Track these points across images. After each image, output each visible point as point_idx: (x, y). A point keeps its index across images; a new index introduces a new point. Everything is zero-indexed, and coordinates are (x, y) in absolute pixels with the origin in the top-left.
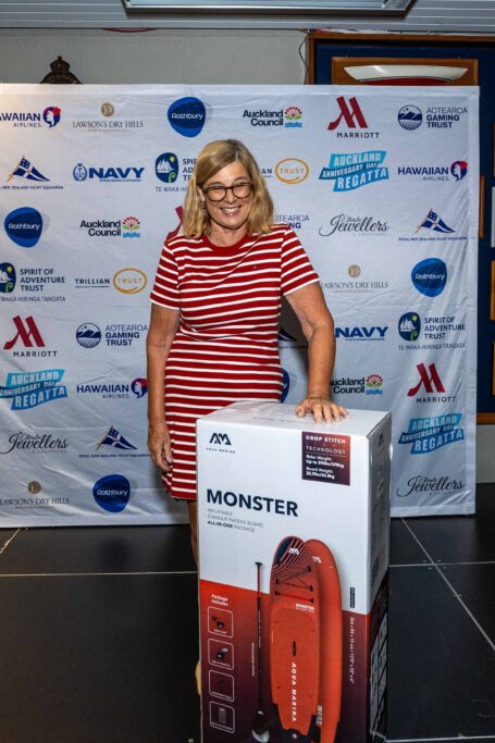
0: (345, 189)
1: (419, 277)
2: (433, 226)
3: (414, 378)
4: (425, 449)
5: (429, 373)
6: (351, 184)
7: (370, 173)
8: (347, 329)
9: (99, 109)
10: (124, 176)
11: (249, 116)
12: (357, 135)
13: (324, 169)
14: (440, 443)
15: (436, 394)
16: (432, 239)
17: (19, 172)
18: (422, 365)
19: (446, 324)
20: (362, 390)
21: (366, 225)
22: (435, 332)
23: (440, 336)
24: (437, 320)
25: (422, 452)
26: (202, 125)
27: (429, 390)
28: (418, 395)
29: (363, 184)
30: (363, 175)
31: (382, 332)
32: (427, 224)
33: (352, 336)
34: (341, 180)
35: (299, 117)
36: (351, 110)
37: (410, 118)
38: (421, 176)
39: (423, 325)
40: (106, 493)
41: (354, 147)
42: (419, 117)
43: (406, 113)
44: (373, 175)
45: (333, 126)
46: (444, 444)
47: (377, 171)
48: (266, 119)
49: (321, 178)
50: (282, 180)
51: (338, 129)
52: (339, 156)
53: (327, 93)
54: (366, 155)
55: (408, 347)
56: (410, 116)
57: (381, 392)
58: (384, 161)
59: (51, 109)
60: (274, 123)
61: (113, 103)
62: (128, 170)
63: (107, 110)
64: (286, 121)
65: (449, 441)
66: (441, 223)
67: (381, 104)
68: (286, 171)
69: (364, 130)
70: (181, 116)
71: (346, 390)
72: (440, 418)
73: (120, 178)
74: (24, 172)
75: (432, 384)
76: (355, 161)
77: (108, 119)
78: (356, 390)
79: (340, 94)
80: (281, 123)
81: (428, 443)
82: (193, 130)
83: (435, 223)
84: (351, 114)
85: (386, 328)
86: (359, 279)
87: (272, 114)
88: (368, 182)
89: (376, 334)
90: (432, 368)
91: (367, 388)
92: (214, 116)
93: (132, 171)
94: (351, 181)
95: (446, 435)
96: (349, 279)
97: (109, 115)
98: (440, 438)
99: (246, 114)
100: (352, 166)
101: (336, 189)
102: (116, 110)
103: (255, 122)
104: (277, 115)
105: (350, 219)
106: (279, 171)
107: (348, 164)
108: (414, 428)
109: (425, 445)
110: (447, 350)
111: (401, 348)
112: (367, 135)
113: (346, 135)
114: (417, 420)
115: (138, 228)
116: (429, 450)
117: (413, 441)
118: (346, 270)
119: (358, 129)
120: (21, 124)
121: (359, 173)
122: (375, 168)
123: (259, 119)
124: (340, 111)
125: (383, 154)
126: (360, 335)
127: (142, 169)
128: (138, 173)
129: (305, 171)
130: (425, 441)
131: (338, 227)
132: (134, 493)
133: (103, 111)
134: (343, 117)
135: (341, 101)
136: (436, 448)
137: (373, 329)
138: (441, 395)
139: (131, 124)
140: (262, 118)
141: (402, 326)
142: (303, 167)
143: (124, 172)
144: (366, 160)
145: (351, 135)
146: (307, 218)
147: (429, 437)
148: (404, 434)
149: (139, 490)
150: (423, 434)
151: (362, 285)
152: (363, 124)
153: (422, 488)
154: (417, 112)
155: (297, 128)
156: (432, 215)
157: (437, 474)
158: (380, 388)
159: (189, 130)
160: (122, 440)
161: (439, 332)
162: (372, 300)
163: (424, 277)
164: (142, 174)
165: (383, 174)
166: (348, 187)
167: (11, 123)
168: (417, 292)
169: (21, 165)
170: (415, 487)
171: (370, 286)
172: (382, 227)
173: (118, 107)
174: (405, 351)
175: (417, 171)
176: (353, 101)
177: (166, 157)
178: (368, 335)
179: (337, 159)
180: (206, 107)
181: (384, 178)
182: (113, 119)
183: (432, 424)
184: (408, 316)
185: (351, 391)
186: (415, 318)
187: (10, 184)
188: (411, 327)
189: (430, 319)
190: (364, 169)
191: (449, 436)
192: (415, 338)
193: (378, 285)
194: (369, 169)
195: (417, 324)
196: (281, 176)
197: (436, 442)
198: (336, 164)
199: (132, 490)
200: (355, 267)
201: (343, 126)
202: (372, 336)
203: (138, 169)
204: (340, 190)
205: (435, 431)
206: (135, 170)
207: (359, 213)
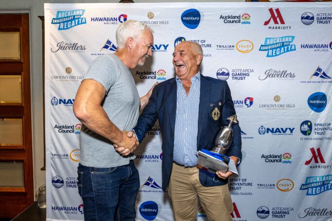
0: (272, 56)
1: (311, 102)
2: (320, 75)
3: (308, 155)
4: (314, 193)
5: (317, 153)
6: (276, 53)
7: (286, 47)
8: (273, 129)
9: (147, 16)
10: (158, 49)
11: (223, 18)
12: (279, 28)
13: (262, 45)
14: (322, 190)
15: (320, 164)
16: (319, 82)
17: (106, 47)
18: (313, 149)
19: (326, 127)
20: (280, 161)
21: (283, 74)
22: (320, 131)
23: (323, 133)
24: (321, 125)
25: (312, 194)
26: (199, 23)
27: (316, 162)
28: (311, 164)
29: (282, 53)
30: (282, 49)
31: (292, 131)
32: (316, 74)
33: (275, 132)
34: (270, 51)
35: (249, 19)
36: (276, 15)
37: (307, 19)
38: (313, 49)
39: (314, 127)
40: (146, 210)
41: (277, 34)
42: (313, 18)
43: (306, 16)
44: (288, 48)
45: (266, 23)
46: (324, 191)
47: (290, 47)
48: (232, 20)
49: (260, 50)
50: (240, 51)
51: (269, 25)
52: (270, 39)
53: (264, 6)
54: (284, 38)
55: (305, 139)
56: (308, 18)
57: (290, 162)
58: (294, 41)
59: (122, 15)
60: (236, 22)
61: (153, 12)
62: (160, 46)
63: (151, 15)
64: (242, 21)
65: (328, 189)
66: (324, 74)
67: (292, 12)
68: (242, 46)
69: (283, 25)
70: (188, 19)
71: (271, 161)
72: (323, 177)
73: (156, 49)
74: (109, 47)
75: (318, 158)
76: (278, 41)
77: (151, 20)
78: (277, 161)
79: (270, 7)
80: (239, 22)
81: (316, 190)
82: (194, 25)
83: (321, 74)
84: (276, 17)
85: (293, 129)
86: (280, 103)
87: (235, 17)
88: (284, 52)
89: (288, 131)
90: (319, 150)
91: (283, 160)
92: (204, 18)
93: (162, 46)
94: (276, 51)
95: (326, 186)
96: (274, 103)
97: (152, 18)
98: (323, 187)
99: (221, 17)
100: (276, 44)
101: (268, 56)
102: (155, 16)
103: (226, 21)
104: (237, 17)
105: (275, 71)
106: (238, 47)
107: (274, 43)
108: (308, 182)
109: (314, 191)
110: (327, 141)
111: (302, 139)
112: (284, 28)
113: (273, 28)
114: (310, 178)
115: (164, 75)
116: (316, 194)
117: (308, 188)
118: (273, 98)
119: (280, 25)
120: (108, 23)
121: (280, 47)
122: (288, 45)
123: (228, 20)
124: (270, 16)
125: (293, 37)
126: (280, 132)
127: (167, 45)
128: (166, 47)
129: (252, 47)
130: (314, 189)
131: (269, 75)
132: (160, 211)
133: (148, 16)
134: (272, 19)
135: (271, 10)
136: (320, 193)
137: (286, 129)
138: (323, 164)
139: (162, 23)
140: (230, 19)
141: (302, 128)
142: (251, 44)
143: (158, 47)
144: (284, 40)
145: (276, 28)
146: (252, 71)
147: (316, 187)
148: (303, 185)
149: (162, 209)
150: (313, 185)
151: (281, 106)
152: (282, 22)
153: (313, 214)
154: (311, 16)
155: (248, 24)
156: (319, 69)
157: (321, 207)
158: (290, 160)
159: (191, 25)
160: (155, 183)
161: (323, 131)
162: (286, 114)
163: (314, 102)
164: (167, 48)
165: (293, 48)
166: (274, 55)
167: (103, 22)
168: (311, 110)
169: (107, 43)
170: (308, 214)
171: (285, 106)
172: (292, 76)
173: (155, 14)
174: (304, 140)
175: (311, 47)
176: (277, 10)
177: (180, 39)
178: (284, 132)
179: (268, 40)
180: (201, 14)
181: (293, 50)
182: (153, 20)
183: (318, 180)
184: (306, 122)
185: (274, 161)
186: (309, 124)
187: (101, 53)
188: (307, 128)
189: (318, 125)
190: (283, 45)
191: (328, 187)
192: (309, 134)
193: (289, 106)
194: (286, 45)
195: (310, 127)
196: (240, 49)
197: (320, 190)
198: (268, 43)
199: (159, 209)
200: (277, 96)
201: (272, 23)
202: (286, 133)
203: (166, 45)
204: (270, 56)
205: (320, 183)
206: (164, 45)
207: (280, 68)
